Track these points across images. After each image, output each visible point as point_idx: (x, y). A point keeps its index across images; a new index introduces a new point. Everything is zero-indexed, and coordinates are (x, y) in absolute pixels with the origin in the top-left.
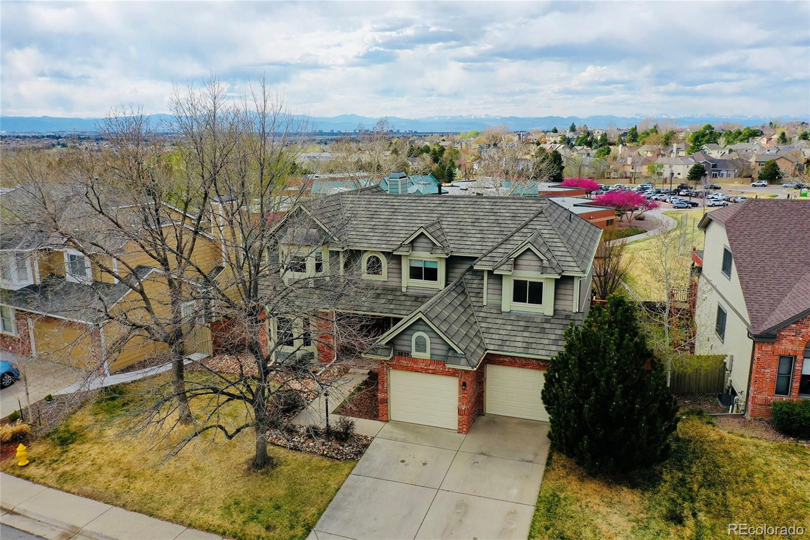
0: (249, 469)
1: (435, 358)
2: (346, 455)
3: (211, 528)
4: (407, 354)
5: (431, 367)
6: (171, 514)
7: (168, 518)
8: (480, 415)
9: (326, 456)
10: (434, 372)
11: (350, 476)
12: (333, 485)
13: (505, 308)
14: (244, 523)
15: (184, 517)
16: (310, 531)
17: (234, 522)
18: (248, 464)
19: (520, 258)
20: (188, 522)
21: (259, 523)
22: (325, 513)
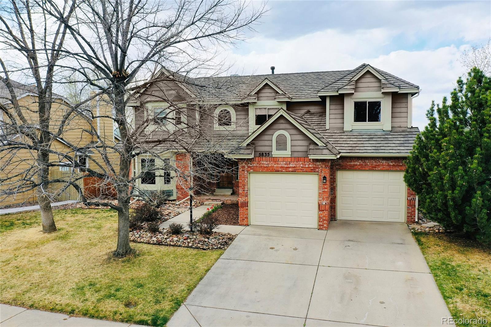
0: (109, 259)
1: (296, 155)
2: (212, 245)
3: (57, 307)
4: (268, 154)
5: (291, 165)
6: (12, 297)
7: (7, 301)
8: (332, 220)
9: (191, 247)
10: (295, 171)
11: (219, 260)
12: (202, 267)
13: (347, 127)
14: (99, 300)
15: (27, 299)
16: (180, 305)
17: (87, 300)
18: (108, 255)
19: (360, 81)
20: (30, 303)
21: (117, 299)
22: (195, 289)
